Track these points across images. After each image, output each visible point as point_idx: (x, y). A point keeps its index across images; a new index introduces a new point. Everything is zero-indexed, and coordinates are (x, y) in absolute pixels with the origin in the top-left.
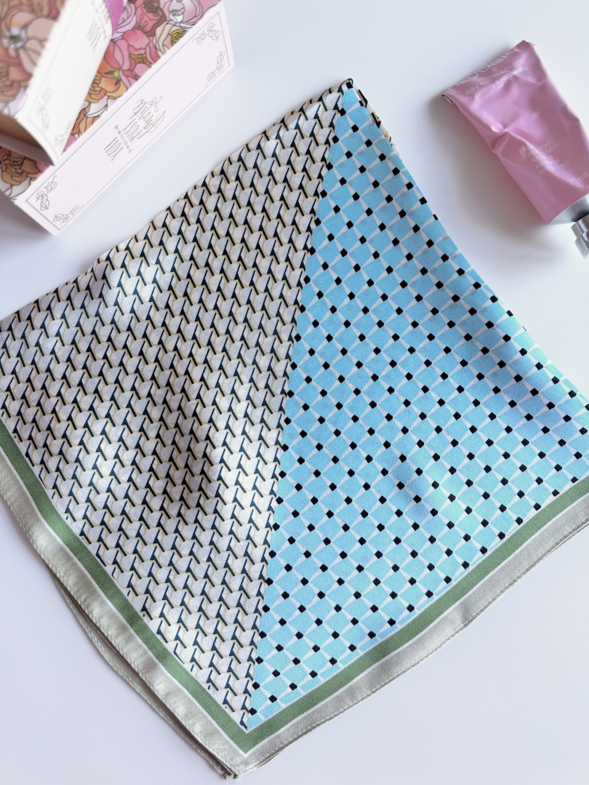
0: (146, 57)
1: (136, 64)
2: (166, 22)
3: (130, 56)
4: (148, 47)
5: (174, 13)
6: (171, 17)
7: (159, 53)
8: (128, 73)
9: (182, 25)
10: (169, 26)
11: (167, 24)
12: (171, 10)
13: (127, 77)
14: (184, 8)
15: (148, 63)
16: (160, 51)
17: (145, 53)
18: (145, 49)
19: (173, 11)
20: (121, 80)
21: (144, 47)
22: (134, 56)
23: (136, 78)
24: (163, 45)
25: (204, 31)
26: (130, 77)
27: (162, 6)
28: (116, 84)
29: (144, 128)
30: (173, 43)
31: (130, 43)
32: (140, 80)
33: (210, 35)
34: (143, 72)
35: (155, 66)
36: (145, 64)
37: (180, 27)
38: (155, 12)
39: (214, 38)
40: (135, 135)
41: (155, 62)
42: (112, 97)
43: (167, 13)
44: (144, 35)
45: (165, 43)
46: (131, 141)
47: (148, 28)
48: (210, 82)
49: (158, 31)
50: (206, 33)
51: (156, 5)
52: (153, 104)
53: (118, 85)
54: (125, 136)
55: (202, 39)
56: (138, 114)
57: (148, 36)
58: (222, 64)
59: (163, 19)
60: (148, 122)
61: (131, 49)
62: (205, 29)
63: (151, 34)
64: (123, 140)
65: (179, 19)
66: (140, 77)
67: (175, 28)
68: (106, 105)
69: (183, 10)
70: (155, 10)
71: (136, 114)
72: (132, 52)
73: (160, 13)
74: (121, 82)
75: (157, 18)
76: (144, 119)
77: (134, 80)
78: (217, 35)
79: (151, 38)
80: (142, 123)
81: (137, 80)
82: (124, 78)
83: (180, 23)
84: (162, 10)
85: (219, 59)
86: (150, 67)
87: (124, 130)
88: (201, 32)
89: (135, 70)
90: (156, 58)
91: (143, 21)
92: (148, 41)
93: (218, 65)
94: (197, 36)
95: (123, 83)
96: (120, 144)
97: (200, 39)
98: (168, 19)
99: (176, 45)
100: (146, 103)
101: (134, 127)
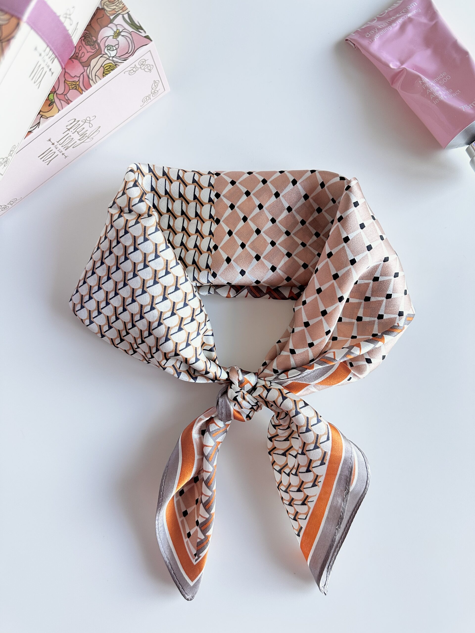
0: (79, 85)
1: (70, 90)
2: (101, 55)
3: (65, 82)
4: (82, 76)
5: (109, 48)
6: (106, 51)
7: (91, 82)
8: (62, 97)
9: (114, 59)
10: (103, 59)
11: (101, 57)
12: (106, 46)
13: (60, 100)
14: (118, 44)
15: (80, 90)
16: (92, 80)
17: (79, 80)
18: (80, 77)
19: (108, 46)
20: (54, 102)
21: (79, 76)
22: (68, 83)
23: (68, 102)
24: (96, 75)
25: (135, 65)
26: (63, 100)
27: (99, 41)
28: (49, 106)
29: (79, 140)
30: (104, 74)
31: (66, 71)
32: (71, 104)
33: (143, 68)
34: (75, 98)
35: (86, 94)
36: (78, 90)
37: (113, 61)
38: (93, 45)
39: (146, 70)
40: (69, 145)
41: (87, 90)
42: (45, 116)
43: (102, 47)
44: (80, 64)
45: (96, 74)
46: (66, 150)
47: (84, 59)
48: (146, 103)
49: (93, 62)
50: (139, 66)
51: (95, 39)
52: (87, 121)
53: (52, 106)
54: (59, 147)
55: (134, 71)
56: (71, 130)
57: (83, 66)
58: (157, 89)
59: (98, 52)
60: (83, 135)
61: (67, 76)
62: (136, 63)
63: (87, 64)
64: (58, 149)
65: (113, 53)
66: (71, 101)
67: (108, 61)
68: (39, 122)
69: (117, 46)
70: (92, 44)
71: (69, 130)
72: (66, 79)
73: (97, 47)
74: (54, 104)
75: (93, 51)
76: (78, 133)
77: (66, 104)
78: (149, 68)
79: (86, 68)
80: (76, 137)
81: (69, 104)
82: (57, 101)
83: (113, 57)
84: (99, 45)
85: (153, 86)
86: (82, 94)
87: (58, 142)
88: (133, 66)
89: (67, 94)
90: (88, 86)
91: (81, 52)
92: (83, 71)
93: (153, 90)
94: (129, 69)
95: (56, 104)
96: (55, 152)
97: (132, 71)
98: (103, 53)
99: (107, 76)
100: (78, 121)
101: (68, 139)
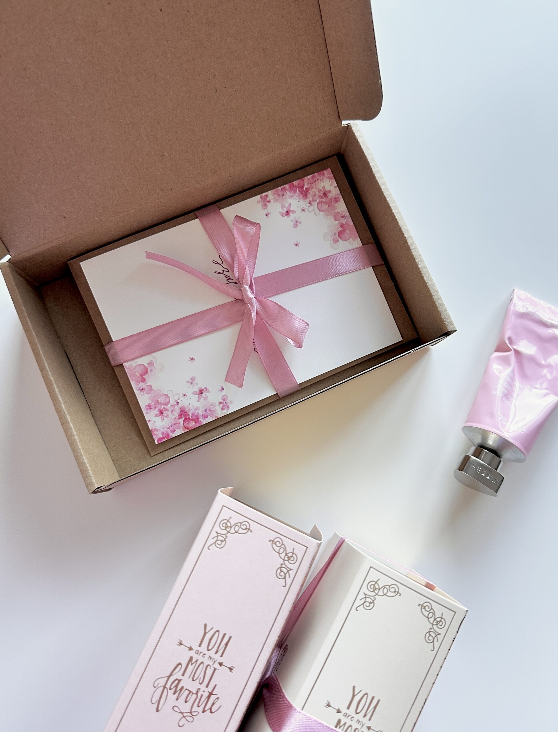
64: (206, 657)
96: (208, 650)
101: (202, 676)
